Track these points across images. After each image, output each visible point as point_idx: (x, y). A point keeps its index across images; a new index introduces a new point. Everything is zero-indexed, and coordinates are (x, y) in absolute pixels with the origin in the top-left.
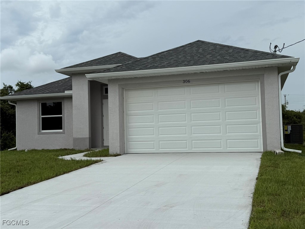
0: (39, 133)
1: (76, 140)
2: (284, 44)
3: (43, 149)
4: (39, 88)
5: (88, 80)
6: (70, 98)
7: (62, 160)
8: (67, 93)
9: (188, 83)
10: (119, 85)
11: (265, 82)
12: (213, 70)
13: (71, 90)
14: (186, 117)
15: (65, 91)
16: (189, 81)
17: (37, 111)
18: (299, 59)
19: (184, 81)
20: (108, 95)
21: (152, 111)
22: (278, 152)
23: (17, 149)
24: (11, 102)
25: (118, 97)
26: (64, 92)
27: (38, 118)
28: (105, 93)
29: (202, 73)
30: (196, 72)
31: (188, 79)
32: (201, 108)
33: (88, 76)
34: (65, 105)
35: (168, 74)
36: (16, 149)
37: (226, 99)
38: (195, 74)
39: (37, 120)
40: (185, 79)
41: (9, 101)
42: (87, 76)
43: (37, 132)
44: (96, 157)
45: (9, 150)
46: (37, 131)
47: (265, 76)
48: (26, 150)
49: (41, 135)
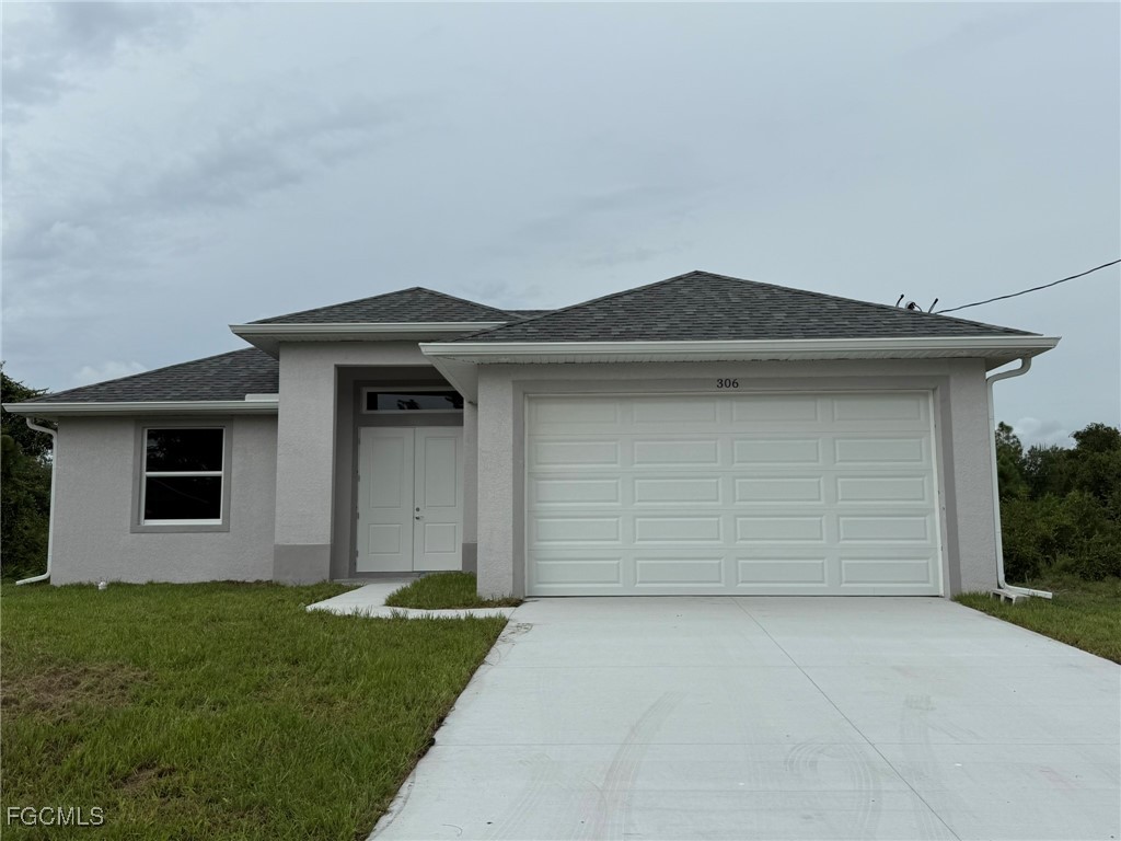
0: (136, 529)
1: (284, 553)
2: (937, 300)
3: (151, 583)
4: (136, 380)
5: (336, 366)
6: (269, 417)
7: (324, 616)
8: (254, 400)
9: (732, 388)
10: (513, 382)
11: (953, 398)
12: (809, 356)
13: (275, 390)
14: (717, 487)
15: (248, 396)
16: (735, 383)
17: (131, 457)
18: (1059, 339)
19: (721, 383)
20: (462, 414)
21: (614, 466)
22: (1013, 596)
23: (49, 578)
24: (35, 423)
25: (510, 420)
26: (244, 399)
27: (134, 480)
28: (369, 408)
29: (775, 362)
30: (758, 357)
31: (731, 375)
32: (778, 464)
33: (429, 349)
34: (234, 441)
35: (673, 358)
36: (47, 581)
37: (837, 442)
38: (755, 363)
39: (131, 484)
40: (724, 377)
41: (28, 420)
42: (423, 350)
43: (129, 525)
44: (448, 608)
45: (18, 583)
46: (127, 523)
47: (952, 381)
48: (102, 585)
49: (143, 535)
